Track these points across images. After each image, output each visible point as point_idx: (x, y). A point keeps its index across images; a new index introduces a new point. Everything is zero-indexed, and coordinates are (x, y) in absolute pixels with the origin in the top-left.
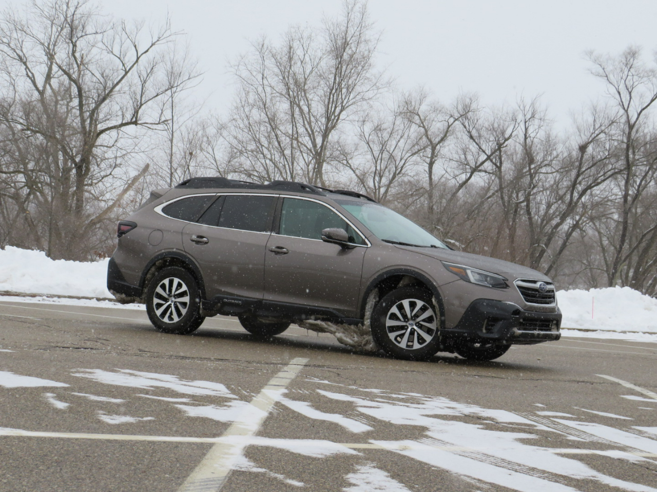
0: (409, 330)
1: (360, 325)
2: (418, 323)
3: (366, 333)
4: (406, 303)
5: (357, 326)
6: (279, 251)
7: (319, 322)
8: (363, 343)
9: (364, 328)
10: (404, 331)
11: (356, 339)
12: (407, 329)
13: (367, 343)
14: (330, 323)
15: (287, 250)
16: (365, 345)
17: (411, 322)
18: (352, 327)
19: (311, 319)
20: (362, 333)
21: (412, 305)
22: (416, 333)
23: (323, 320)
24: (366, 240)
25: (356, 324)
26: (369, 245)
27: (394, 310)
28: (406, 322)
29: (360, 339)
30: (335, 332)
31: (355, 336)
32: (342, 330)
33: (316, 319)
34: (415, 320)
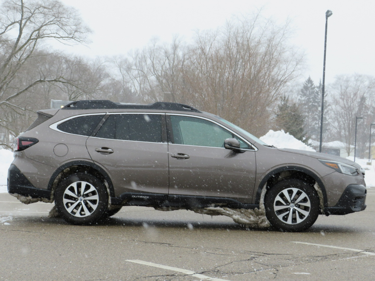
0: (291, 210)
1: (256, 208)
2: (297, 204)
3: (262, 214)
4: (285, 192)
5: (254, 209)
6: (181, 156)
7: (218, 208)
8: (259, 222)
9: (260, 210)
10: (288, 212)
11: (252, 218)
12: (290, 210)
13: (263, 221)
14: (228, 209)
15: (188, 156)
16: (262, 222)
17: (292, 204)
18: (249, 210)
19: (212, 206)
20: (258, 214)
21: (290, 192)
22: (297, 212)
23: (221, 207)
24: (253, 146)
25: (253, 208)
26: (256, 149)
27: (278, 198)
28: (288, 205)
29: (256, 219)
30: (232, 215)
31: (251, 216)
32: (239, 213)
33: (216, 206)
34: (294, 203)
